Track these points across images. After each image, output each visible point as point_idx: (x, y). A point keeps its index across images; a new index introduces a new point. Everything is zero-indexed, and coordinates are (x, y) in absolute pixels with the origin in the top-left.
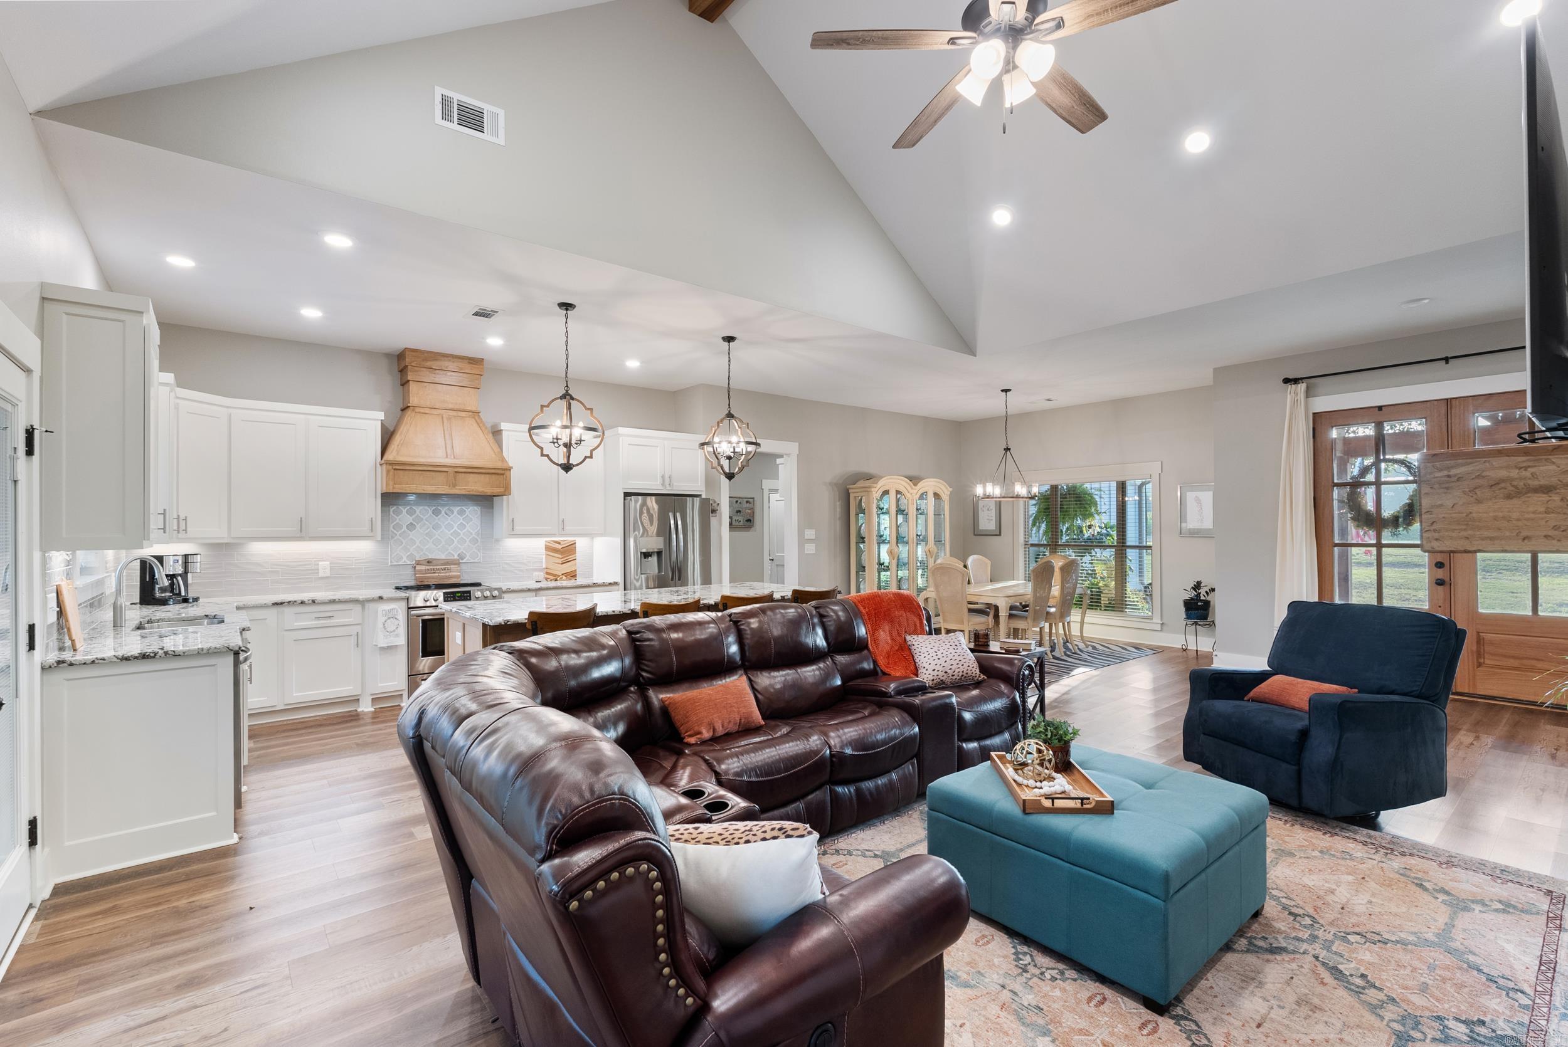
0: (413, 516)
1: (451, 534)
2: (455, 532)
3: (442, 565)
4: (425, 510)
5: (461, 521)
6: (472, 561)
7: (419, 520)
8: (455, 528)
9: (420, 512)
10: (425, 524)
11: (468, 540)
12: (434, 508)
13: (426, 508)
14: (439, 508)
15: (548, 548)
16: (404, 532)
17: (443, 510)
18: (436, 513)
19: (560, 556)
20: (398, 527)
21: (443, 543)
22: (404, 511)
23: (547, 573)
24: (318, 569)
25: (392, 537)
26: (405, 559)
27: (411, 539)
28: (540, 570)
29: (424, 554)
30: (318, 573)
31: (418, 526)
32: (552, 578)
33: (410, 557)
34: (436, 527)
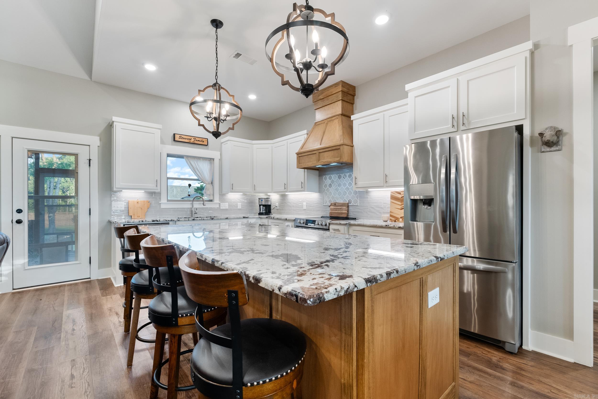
0: (331, 180)
1: (346, 189)
2: (347, 188)
3: (340, 206)
4: (335, 176)
5: (350, 181)
6: (355, 205)
7: (333, 182)
8: (347, 185)
9: (333, 177)
10: (335, 184)
11: (353, 192)
12: (339, 175)
13: (336, 175)
14: (341, 174)
15: (393, 198)
16: (328, 188)
17: (342, 175)
18: (340, 177)
19: (400, 203)
20: (326, 186)
21: (342, 194)
22: (328, 178)
23: (391, 216)
24: (303, 206)
25: (324, 191)
26: (328, 202)
27: (330, 192)
28: (387, 213)
29: (335, 200)
30: (303, 207)
31: (333, 185)
32: (393, 219)
33: (330, 201)
34: (339, 185)
